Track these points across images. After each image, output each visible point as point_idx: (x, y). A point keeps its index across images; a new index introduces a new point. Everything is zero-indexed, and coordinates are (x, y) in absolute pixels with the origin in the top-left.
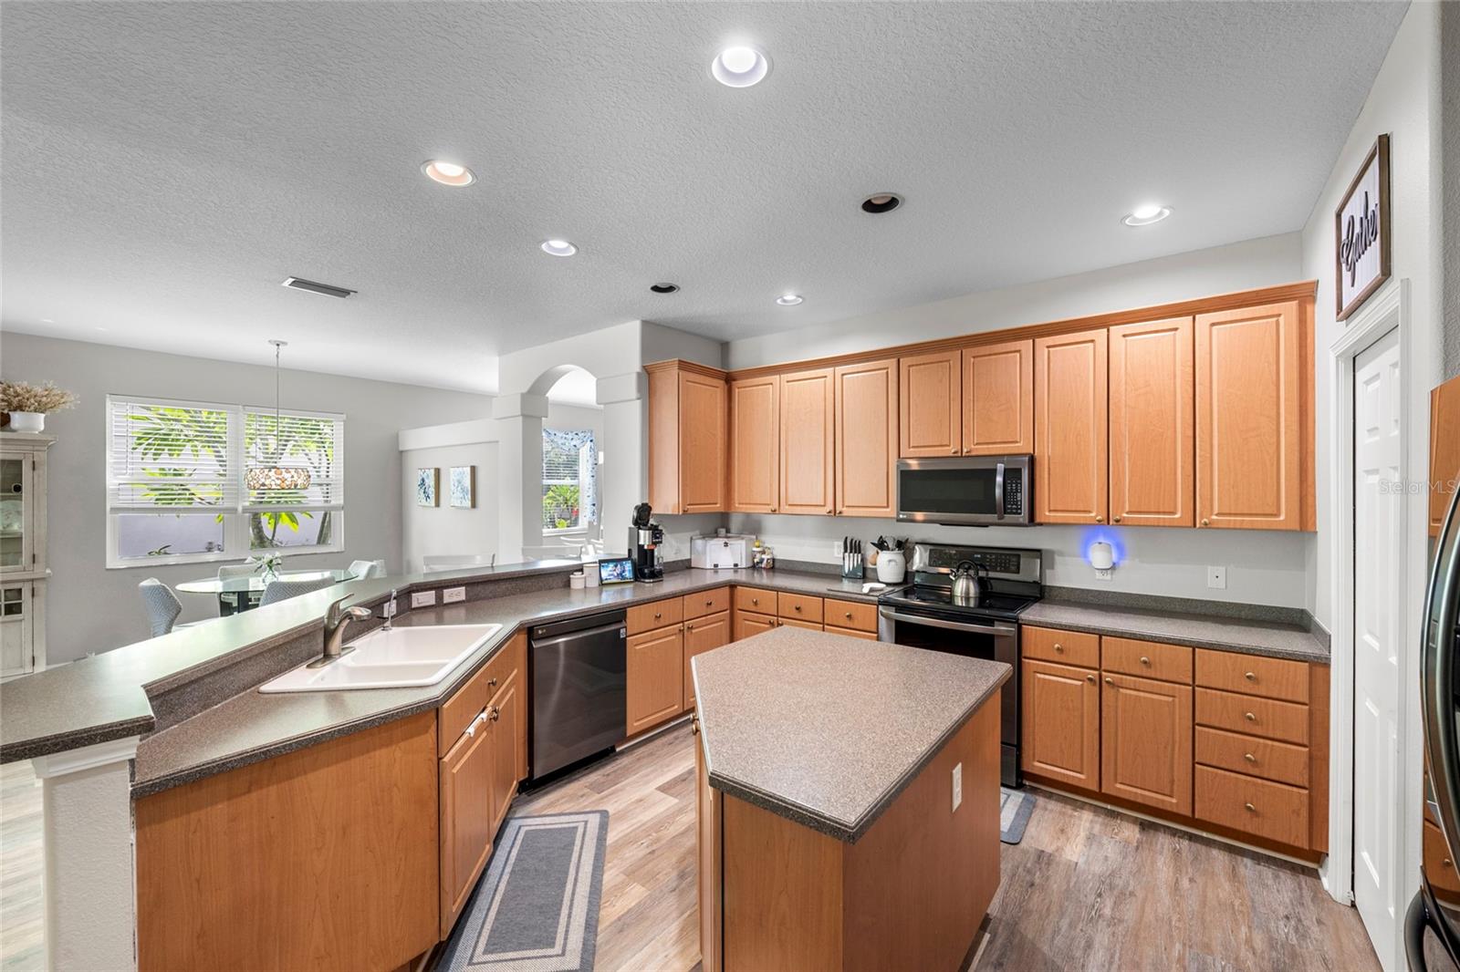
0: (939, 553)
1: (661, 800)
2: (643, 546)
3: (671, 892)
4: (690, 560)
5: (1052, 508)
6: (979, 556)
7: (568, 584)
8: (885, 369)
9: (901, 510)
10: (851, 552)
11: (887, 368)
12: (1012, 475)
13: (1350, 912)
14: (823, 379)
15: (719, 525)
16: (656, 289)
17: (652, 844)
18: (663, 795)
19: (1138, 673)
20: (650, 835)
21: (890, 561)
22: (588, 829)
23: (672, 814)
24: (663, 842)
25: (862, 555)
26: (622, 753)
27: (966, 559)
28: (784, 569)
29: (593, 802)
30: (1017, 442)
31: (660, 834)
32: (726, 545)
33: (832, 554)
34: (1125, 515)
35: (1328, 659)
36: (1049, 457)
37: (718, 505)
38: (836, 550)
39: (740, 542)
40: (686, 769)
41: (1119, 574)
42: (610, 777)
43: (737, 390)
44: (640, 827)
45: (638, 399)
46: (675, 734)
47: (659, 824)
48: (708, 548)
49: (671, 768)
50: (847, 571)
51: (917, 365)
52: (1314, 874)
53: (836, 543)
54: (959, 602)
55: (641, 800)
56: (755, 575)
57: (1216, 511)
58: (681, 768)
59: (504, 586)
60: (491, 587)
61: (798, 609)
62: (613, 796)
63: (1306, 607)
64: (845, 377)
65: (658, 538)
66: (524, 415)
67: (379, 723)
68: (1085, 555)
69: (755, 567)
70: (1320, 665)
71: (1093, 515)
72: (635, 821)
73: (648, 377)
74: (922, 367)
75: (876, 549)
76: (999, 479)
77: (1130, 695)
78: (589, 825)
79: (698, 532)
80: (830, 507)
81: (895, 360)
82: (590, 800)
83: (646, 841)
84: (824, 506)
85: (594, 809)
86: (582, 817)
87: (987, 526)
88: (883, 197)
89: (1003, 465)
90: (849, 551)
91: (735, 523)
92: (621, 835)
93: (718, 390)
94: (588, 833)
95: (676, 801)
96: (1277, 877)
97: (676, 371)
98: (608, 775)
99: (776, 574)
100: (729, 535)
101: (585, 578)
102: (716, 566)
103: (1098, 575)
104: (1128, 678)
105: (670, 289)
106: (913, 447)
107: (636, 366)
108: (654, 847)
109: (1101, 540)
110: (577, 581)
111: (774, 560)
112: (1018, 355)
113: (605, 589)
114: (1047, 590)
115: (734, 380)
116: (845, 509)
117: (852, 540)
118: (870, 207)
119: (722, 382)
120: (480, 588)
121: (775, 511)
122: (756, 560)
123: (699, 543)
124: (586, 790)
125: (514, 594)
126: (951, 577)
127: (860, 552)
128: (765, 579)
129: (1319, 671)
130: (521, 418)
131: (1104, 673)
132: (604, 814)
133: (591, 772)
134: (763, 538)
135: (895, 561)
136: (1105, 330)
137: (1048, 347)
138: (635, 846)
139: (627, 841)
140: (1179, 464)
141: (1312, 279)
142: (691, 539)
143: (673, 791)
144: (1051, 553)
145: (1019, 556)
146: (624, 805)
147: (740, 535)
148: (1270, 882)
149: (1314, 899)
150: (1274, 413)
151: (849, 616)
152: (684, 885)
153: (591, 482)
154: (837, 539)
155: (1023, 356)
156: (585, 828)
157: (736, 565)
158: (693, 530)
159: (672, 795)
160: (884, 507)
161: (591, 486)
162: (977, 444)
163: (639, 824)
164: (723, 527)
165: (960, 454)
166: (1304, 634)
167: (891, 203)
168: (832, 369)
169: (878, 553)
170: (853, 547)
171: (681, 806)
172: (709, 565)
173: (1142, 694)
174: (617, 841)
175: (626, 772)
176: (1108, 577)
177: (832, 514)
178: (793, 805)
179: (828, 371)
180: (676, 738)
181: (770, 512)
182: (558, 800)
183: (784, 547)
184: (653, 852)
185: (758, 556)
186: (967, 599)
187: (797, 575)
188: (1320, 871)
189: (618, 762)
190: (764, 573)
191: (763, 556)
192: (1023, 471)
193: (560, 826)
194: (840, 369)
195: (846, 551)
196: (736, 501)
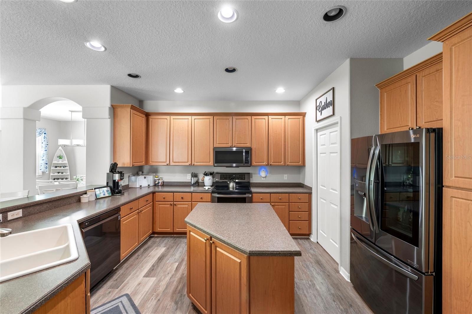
0: (224, 176)
1: (148, 280)
2: (115, 180)
3: (176, 310)
4: (128, 185)
5: (256, 162)
6: (234, 176)
7: (79, 200)
8: (209, 119)
9: (216, 163)
10: (194, 177)
11: (210, 119)
12: (247, 152)
13: (317, 244)
14: (187, 120)
15: (138, 171)
16: (130, 75)
17: (156, 298)
18: (148, 278)
19: (278, 202)
20: (153, 295)
21: (209, 179)
22: (124, 304)
23: (157, 283)
24: (161, 294)
25: (198, 178)
26: (117, 269)
27: (231, 177)
28: (167, 185)
29: (117, 293)
30: (247, 144)
31: (157, 292)
32: (145, 178)
33: (187, 178)
34: (272, 163)
35: (312, 192)
36: (255, 148)
37: (143, 163)
38: (188, 177)
39: (150, 176)
40: (151, 266)
41: (267, 178)
42: (118, 280)
43: (151, 120)
44: (147, 293)
45: (109, 118)
46: (137, 254)
47: (155, 289)
48: (137, 179)
49: (144, 267)
50: (192, 184)
51: (219, 119)
52: (309, 239)
53: (188, 175)
54: (231, 189)
55: (140, 284)
56: (156, 188)
57: (289, 162)
58: (148, 266)
59: (45, 206)
60: (38, 207)
61: (182, 198)
62: (125, 287)
63: (301, 182)
64: (195, 120)
65: (123, 177)
66: (25, 119)
67: (65, 287)
68: (259, 174)
69: (155, 185)
70: (310, 194)
71: (265, 163)
72: (143, 292)
73: (114, 109)
74: (221, 120)
75: (204, 175)
76: (244, 154)
77: (277, 207)
78: (123, 302)
79: (131, 173)
80: (190, 163)
81: (213, 117)
82: (115, 293)
83: (153, 297)
84: (188, 162)
85: (121, 295)
86: (117, 301)
87: (239, 167)
88: (231, 68)
89: (244, 150)
90: (193, 177)
91: (146, 169)
92: (140, 300)
93: (144, 118)
94: (125, 306)
95: (154, 279)
96: (305, 241)
97: (130, 109)
98: (116, 280)
99: (164, 187)
100: (143, 174)
101: (89, 197)
102: (141, 186)
103: (262, 179)
104: (276, 203)
105: (137, 76)
106: (218, 144)
107: (108, 104)
108: (158, 298)
109: (263, 169)
110: (84, 199)
111: (163, 182)
112: (247, 120)
113: (98, 200)
114: (251, 184)
115: (150, 116)
116: (195, 163)
117: (194, 173)
118: (227, 70)
119: (145, 116)
120: (31, 209)
121: (168, 164)
122: (156, 183)
123: (133, 178)
124: (110, 290)
125: (51, 209)
126: (228, 182)
127: (197, 177)
128: (160, 189)
129: (310, 195)
130: (22, 120)
131: (271, 203)
132: (127, 295)
133: (107, 282)
134: (158, 175)
135: (211, 179)
136: (267, 117)
137: (255, 119)
138: (150, 301)
139: (145, 301)
140: (282, 151)
141: (305, 112)
142: (129, 176)
143: (151, 275)
144: (252, 174)
145: (245, 175)
146: (133, 289)
147: (148, 173)
148: (305, 243)
149: (312, 243)
150: (299, 140)
151: (201, 198)
152: (179, 305)
153: (45, 153)
154: (189, 173)
155: (249, 120)
156: (122, 304)
157: (149, 185)
158: (130, 173)
159: (152, 277)
160: (209, 162)
161: (45, 155)
162: (237, 144)
163: (146, 293)
164: (140, 171)
165: (232, 147)
166: (302, 188)
167: (234, 70)
168: (191, 117)
169: (204, 177)
170: (195, 175)
171: (158, 279)
172: (138, 186)
173: (279, 207)
174: (140, 302)
175: (124, 276)
176: (264, 179)
177: (191, 165)
178: (282, 252)
179: (190, 117)
180: (138, 256)
181: (166, 165)
182: (97, 299)
183: (167, 177)
184: (159, 300)
185: (157, 181)
186: (233, 188)
187: (173, 186)
188: (310, 238)
189: (118, 273)
190: (160, 187)
191: (159, 181)
192: (249, 152)
193: (109, 309)
194: (194, 117)
195: (192, 177)
196: (150, 161)
